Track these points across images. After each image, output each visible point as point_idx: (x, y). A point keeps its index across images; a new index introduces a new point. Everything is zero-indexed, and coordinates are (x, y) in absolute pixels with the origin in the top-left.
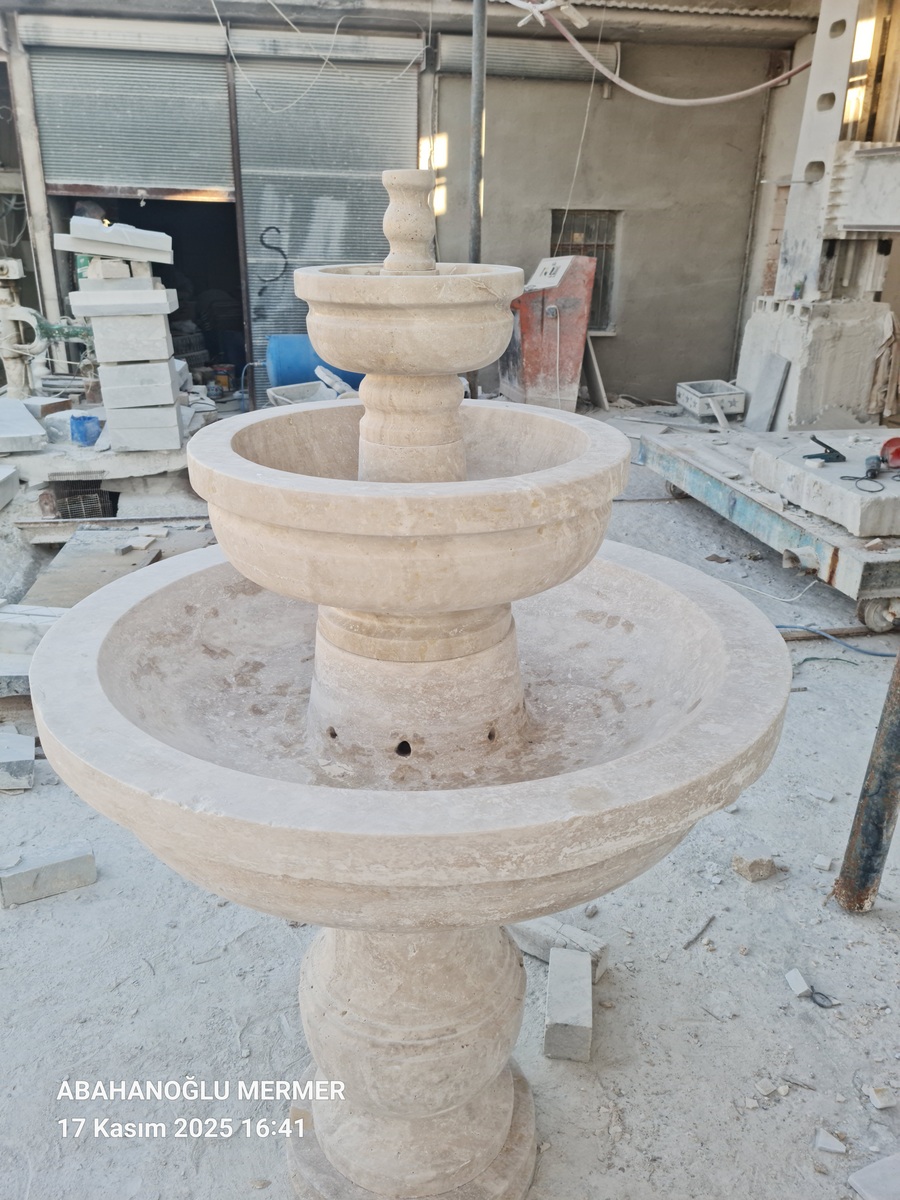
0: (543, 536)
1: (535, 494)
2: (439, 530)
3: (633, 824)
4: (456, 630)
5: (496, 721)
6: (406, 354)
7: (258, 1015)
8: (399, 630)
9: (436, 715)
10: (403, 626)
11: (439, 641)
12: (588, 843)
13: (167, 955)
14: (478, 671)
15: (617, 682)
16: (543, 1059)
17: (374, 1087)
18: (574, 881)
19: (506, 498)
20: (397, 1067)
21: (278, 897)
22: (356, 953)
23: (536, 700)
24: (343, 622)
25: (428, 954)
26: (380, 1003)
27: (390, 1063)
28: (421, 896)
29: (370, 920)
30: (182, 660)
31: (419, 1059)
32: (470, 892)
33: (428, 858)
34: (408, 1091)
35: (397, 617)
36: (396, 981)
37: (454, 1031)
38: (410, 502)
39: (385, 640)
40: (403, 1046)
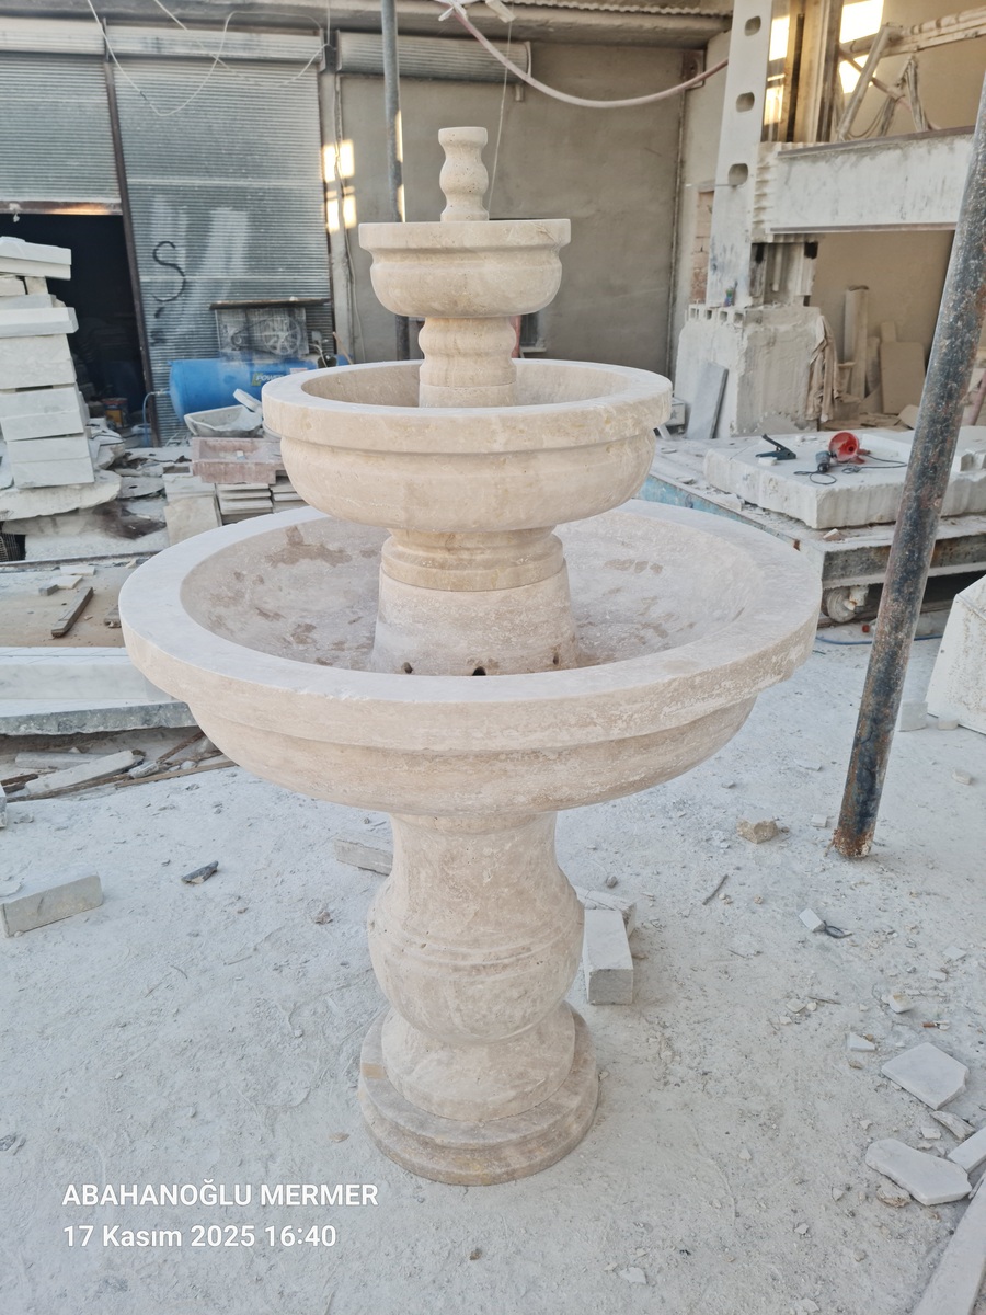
0: (610, 454)
1: (608, 411)
2: (528, 445)
4: (522, 560)
5: (559, 646)
6: (478, 295)
7: (303, 1000)
8: (471, 561)
9: (508, 640)
10: (474, 557)
11: (509, 570)
12: (683, 703)
13: (195, 961)
14: (542, 598)
15: (655, 615)
16: (588, 1006)
17: (458, 1010)
19: (584, 415)
20: (480, 986)
22: (432, 887)
24: (415, 560)
25: (502, 879)
26: (459, 931)
27: (472, 984)
30: (243, 620)
31: (498, 977)
34: (490, 1009)
35: (468, 549)
36: (473, 908)
37: (529, 950)
38: (504, 420)
39: (458, 572)
40: (484, 967)
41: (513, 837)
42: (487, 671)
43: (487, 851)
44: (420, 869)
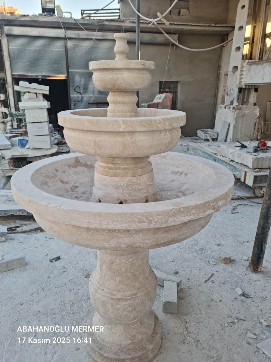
0: (161, 134)
1: (159, 120)
2: (132, 130)
3: (189, 212)
4: (136, 168)
5: (148, 196)
7: (75, 302)
8: (119, 168)
9: (130, 193)
10: (120, 166)
11: (131, 171)
12: (177, 217)
13: (47, 286)
14: (142, 181)
15: (183, 189)
16: (163, 313)
17: (112, 312)
18: (173, 234)
19: (151, 121)
20: (119, 306)
21: (85, 239)
22: (106, 271)
23: (159, 195)
24: (103, 167)
25: (128, 270)
26: (114, 286)
27: (117, 304)
28: (127, 237)
29: (112, 246)
30: (55, 183)
31: (126, 303)
32: (142, 236)
33: (130, 220)
34: (122, 313)
35: (118, 164)
36: (119, 279)
37: (136, 295)
38: (123, 121)
39: (115, 171)
40: (121, 299)
41: (132, 257)
42: (123, 203)
43: (123, 261)
44: (103, 265)
